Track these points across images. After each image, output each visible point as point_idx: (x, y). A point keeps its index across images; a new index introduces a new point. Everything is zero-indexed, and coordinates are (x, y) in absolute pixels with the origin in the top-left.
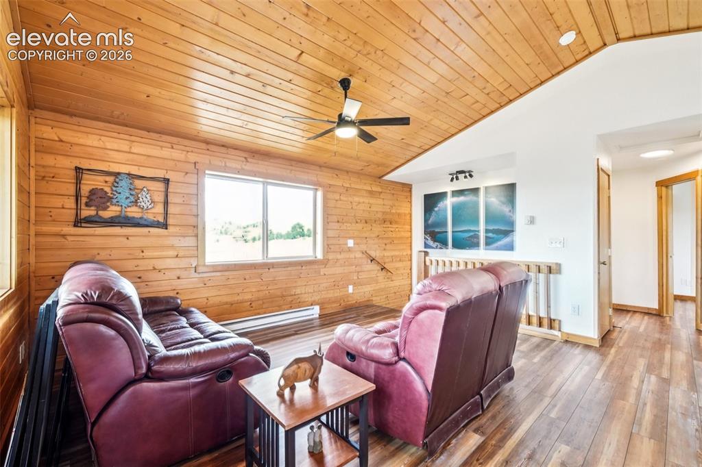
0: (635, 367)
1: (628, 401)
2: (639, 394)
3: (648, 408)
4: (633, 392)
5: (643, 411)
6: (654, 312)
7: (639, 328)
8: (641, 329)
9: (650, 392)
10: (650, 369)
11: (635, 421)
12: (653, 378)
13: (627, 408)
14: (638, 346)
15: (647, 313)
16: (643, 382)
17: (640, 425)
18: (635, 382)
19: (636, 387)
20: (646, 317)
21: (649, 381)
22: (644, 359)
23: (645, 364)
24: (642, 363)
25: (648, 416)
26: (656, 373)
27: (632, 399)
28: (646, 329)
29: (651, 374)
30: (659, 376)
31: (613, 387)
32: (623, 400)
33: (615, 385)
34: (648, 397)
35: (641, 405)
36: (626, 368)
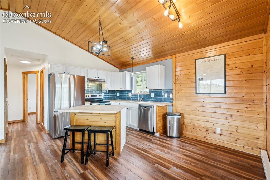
0: (24, 143)
1: (28, 156)
2: (30, 151)
3: (35, 154)
4: (28, 152)
5: (34, 156)
6: (21, 121)
7: (18, 128)
8: (19, 129)
9: (34, 149)
10: (29, 142)
11: (34, 161)
12: (32, 144)
13: (29, 159)
14: (21, 135)
15: (18, 122)
16: (29, 147)
17: (36, 161)
18: (27, 148)
19: (28, 150)
20: (19, 124)
21: (31, 146)
22: (26, 139)
23: (27, 140)
24: (26, 141)
25: (37, 157)
26: (32, 142)
27: (29, 155)
28: (21, 128)
29: (31, 143)
30: (33, 142)
31: (20, 155)
32: (26, 157)
33: (20, 153)
34: (34, 151)
35: (33, 155)
36: (21, 145)
